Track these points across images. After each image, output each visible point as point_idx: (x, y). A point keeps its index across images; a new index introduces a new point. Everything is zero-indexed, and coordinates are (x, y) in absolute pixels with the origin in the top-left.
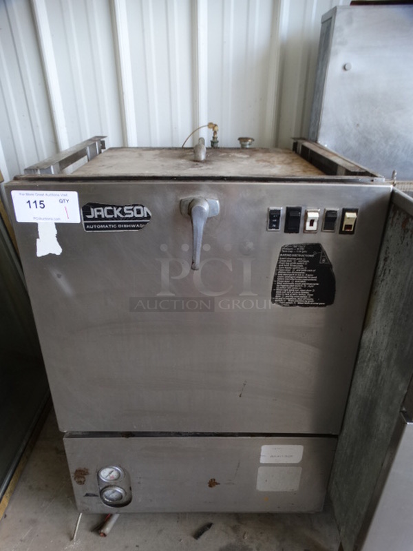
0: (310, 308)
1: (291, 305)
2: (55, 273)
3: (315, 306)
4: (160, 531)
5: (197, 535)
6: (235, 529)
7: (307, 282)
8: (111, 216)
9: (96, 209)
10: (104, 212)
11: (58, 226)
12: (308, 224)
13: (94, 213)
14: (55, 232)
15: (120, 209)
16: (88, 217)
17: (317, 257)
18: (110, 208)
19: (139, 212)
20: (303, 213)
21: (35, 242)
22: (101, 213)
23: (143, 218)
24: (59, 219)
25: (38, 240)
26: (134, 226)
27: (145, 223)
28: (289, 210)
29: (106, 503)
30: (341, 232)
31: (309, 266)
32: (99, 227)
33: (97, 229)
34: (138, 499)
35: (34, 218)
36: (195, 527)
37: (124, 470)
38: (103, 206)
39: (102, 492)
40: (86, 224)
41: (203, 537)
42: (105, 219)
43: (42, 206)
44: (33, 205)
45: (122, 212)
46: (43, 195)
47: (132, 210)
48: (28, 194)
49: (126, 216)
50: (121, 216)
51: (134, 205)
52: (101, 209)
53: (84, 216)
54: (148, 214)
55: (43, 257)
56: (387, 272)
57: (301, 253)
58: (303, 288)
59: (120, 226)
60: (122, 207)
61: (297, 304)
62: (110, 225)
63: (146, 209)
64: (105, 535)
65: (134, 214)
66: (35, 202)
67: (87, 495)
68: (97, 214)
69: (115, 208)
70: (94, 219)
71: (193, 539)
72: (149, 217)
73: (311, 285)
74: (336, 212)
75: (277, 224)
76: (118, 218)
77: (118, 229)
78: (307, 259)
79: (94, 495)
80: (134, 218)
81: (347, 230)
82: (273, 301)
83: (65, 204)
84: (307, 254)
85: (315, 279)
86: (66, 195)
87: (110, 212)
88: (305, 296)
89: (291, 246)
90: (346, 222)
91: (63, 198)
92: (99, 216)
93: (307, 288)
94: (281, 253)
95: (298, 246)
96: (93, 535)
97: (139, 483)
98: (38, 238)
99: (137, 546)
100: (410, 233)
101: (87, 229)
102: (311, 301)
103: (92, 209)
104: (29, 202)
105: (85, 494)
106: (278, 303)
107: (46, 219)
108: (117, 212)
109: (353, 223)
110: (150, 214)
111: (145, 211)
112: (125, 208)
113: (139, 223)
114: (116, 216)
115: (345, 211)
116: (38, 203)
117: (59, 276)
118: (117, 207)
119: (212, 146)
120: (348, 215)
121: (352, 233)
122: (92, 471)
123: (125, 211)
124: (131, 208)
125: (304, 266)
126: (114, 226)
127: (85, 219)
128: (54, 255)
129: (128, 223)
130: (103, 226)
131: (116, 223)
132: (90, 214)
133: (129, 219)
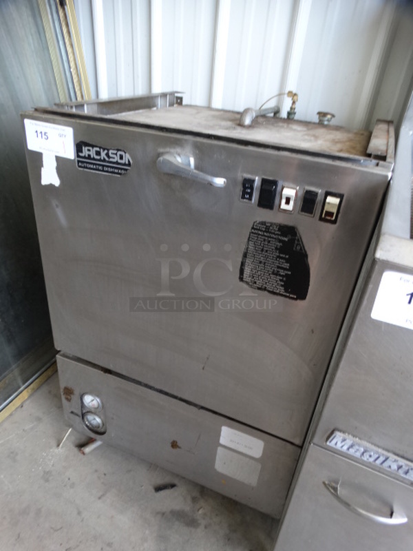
0: (279, 297)
1: (259, 289)
2: (54, 202)
3: (286, 296)
4: (129, 471)
5: (158, 489)
6: (194, 500)
7: (278, 267)
8: (98, 157)
9: (87, 148)
11: (58, 158)
12: (284, 201)
14: (55, 164)
15: (106, 151)
16: (81, 154)
17: (292, 242)
18: (98, 149)
19: (121, 157)
20: (279, 188)
22: (91, 153)
23: (125, 164)
24: (58, 152)
25: (42, 169)
26: (116, 171)
27: (126, 170)
28: (264, 182)
29: (87, 426)
30: (321, 219)
31: (281, 250)
32: (88, 166)
33: (87, 168)
34: (112, 433)
35: (40, 148)
36: (160, 481)
37: (102, 403)
38: (93, 146)
39: (83, 416)
40: (79, 161)
41: (162, 493)
42: (94, 159)
43: (46, 137)
44: (40, 135)
45: (107, 155)
46: (47, 127)
47: (116, 154)
48: (36, 125)
49: (111, 160)
50: (107, 159)
51: (118, 150)
52: (91, 148)
53: (77, 153)
54: (129, 161)
55: (46, 186)
57: (274, 233)
58: (273, 273)
60: (108, 150)
61: (265, 289)
62: (97, 166)
63: (128, 155)
64: (84, 453)
65: (117, 159)
66: (41, 133)
67: (72, 412)
68: (87, 153)
69: (102, 150)
70: (84, 157)
71: (153, 491)
72: (129, 165)
73: (282, 272)
74: (317, 194)
75: (251, 194)
76: (104, 160)
77: (103, 171)
78: (280, 241)
79: (77, 415)
80: (117, 163)
81: (327, 218)
82: (241, 279)
83: (63, 139)
84: (280, 235)
85: (287, 265)
86: (64, 130)
87: (98, 153)
88: (275, 283)
89: (263, 223)
90: (327, 208)
91: (61, 132)
92: (89, 155)
93: (277, 274)
94: (253, 228)
95: (272, 224)
96: (76, 450)
97: (113, 419)
98: (42, 166)
101: (80, 167)
102: (282, 290)
103: (83, 148)
104: (37, 132)
105: (70, 411)
106: (247, 283)
107: (49, 150)
108: (103, 154)
109: (335, 211)
110: (131, 161)
111: (127, 157)
112: (110, 152)
113: (121, 169)
114: (102, 158)
115: (328, 194)
116: (43, 134)
117: (57, 206)
118: (104, 150)
119: (288, 117)
120: (330, 199)
121: (334, 222)
122: (77, 392)
123: (110, 155)
124: (115, 152)
125: (276, 249)
126: (100, 168)
127: (78, 156)
128: (54, 186)
129: (112, 167)
130: (92, 166)
131: (103, 166)
132: (82, 152)
133: (113, 163)
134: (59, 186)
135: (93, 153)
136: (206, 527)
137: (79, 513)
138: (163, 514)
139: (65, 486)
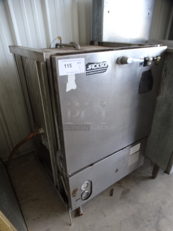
0: (147, 93)
1: (143, 93)
2: (73, 98)
4: (99, 201)
6: (120, 186)
10: (93, 66)
11: (76, 75)
12: (149, 62)
15: (99, 64)
18: (95, 64)
19: (105, 65)
21: (66, 85)
23: (106, 67)
24: (77, 72)
26: (102, 71)
29: (83, 200)
30: (156, 64)
31: (148, 78)
33: (90, 74)
35: (67, 73)
36: (109, 193)
38: (93, 64)
39: (82, 196)
40: (86, 73)
41: (114, 194)
42: (94, 69)
43: (70, 66)
44: (67, 66)
45: (99, 66)
46: (71, 61)
47: (103, 64)
48: (65, 61)
51: (104, 62)
55: (69, 92)
56: (168, 74)
60: (100, 63)
62: (95, 72)
64: (82, 215)
65: (103, 66)
66: (68, 65)
67: (77, 200)
69: (97, 64)
70: (90, 70)
71: (111, 197)
72: (108, 66)
73: (148, 85)
74: (155, 57)
75: (142, 64)
76: (98, 68)
78: (148, 75)
79: (79, 199)
80: (103, 68)
83: (80, 64)
84: (148, 73)
85: (149, 82)
86: (80, 60)
87: (95, 66)
90: (157, 61)
91: (79, 61)
92: (92, 68)
94: (142, 74)
96: (78, 218)
98: (68, 82)
99: (96, 211)
101: (87, 75)
102: (147, 90)
104: (65, 65)
106: (140, 93)
107: (72, 72)
108: (98, 66)
109: (159, 60)
111: (107, 64)
112: (100, 64)
113: (104, 70)
114: (97, 68)
116: (69, 65)
122: (79, 188)
123: (100, 65)
124: (102, 63)
126: (96, 72)
127: (87, 70)
128: (74, 89)
130: (92, 73)
131: (97, 71)
133: (102, 68)
134: (76, 88)
135: (93, 67)
136: (131, 187)
137: (108, 227)
138: (121, 197)
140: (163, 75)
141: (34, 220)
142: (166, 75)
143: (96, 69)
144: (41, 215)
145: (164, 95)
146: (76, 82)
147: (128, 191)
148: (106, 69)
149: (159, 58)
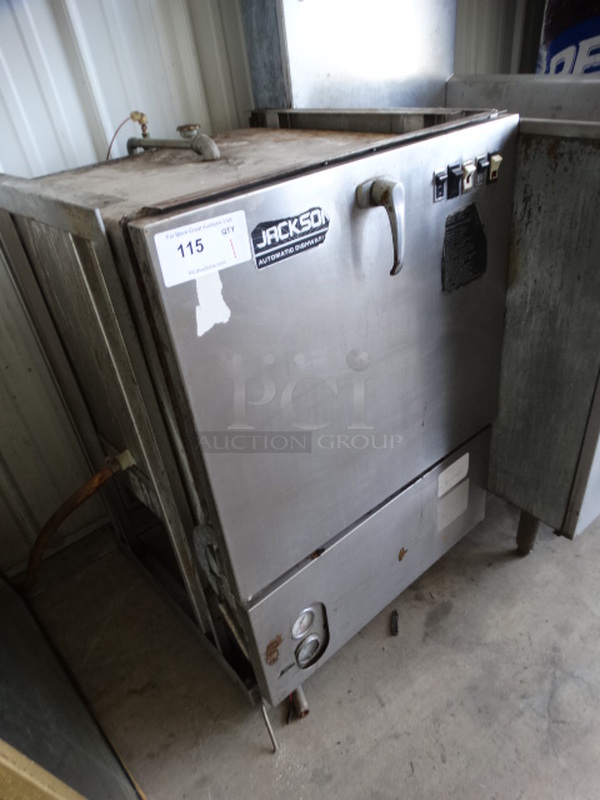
0: (470, 284)
1: (456, 288)
3: (474, 279)
4: (356, 660)
5: (393, 630)
6: (419, 598)
7: (467, 253)
8: (286, 236)
9: (268, 231)
10: (277, 233)
11: (224, 274)
12: (465, 181)
13: (267, 237)
14: (219, 286)
15: (296, 221)
16: (260, 246)
18: (284, 224)
19: (316, 219)
21: (193, 313)
22: (275, 235)
23: (321, 227)
24: (224, 262)
25: (197, 308)
26: (312, 242)
28: (449, 170)
29: (302, 667)
30: (488, 183)
31: (468, 234)
32: (273, 257)
33: (272, 262)
35: (191, 273)
36: (384, 626)
37: (315, 607)
38: (276, 223)
39: (297, 657)
40: (258, 259)
41: (401, 628)
42: (281, 242)
43: (199, 248)
44: (187, 250)
45: (299, 226)
46: (199, 229)
47: (309, 218)
48: (178, 235)
49: (303, 230)
51: (310, 211)
52: (274, 228)
53: (255, 246)
54: (325, 219)
56: (535, 211)
58: (464, 263)
59: (297, 247)
60: (298, 217)
61: (461, 285)
62: (286, 251)
64: (307, 712)
65: (312, 224)
66: (190, 244)
67: (282, 673)
68: (270, 237)
69: (290, 222)
70: (267, 247)
71: (393, 638)
72: (327, 223)
73: (470, 256)
74: (484, 159)
75: (442, 190)
76: (295, 236)
77: (295, 252)
78: (466, 225)
79: (291, 666)
80: (313, 230)
81: (493, 178)
82: (443, 290)
83: (230, 235)
85: (472, 247)
86: (229, 220)
87: (285, 230)
88: (467, 272)
89: (454, 215)
90: (492, 169)
91: (225, 226)
92: (273, 240)
93: (467, 261)
94: (446, 226)
96: (293, 727)
97: (335, 610)
98: (198, 304)
99: (349, 692)
100: (566, 156)
101: (260, 267)
102: (471, 275)
103: (264, 233)
104: (181, 247)
105: (280, 674)
106: (448, 290)
107: (206, 268)
108: (293, 228)
109: (497, 169)
110: (328, 218)
111: (323, 215)
112: (301, 219)
113: (318, 236)
114: (292, 235)
116: (194, 245)
118: (292, 220)
120: (493, 159)
121: (498, 180)
122: (285, 634)
123: (302, 223)
124: (307, 216)
125: (464, 235)
126: (291, 250)
127: (257, 251)
128: (221, 324)
129: (306, 240)
130: (278, 255)
131: (293, 245)
132: (261, 241)
133: (307, 233)
134: (230, 319)
135: (278, 235)
136: (454, 596)
137: (397, 736)
138: (426, 634)
139: (347, 751)
140: (518, 217)
141: (151, 756)
142: (529, 215)
143: (287, 240)
144: (172, 735)
145: (531, 283)
146: (226, 299)
147: (446, 609)
148: (324, 234)
149: (497, 159)
